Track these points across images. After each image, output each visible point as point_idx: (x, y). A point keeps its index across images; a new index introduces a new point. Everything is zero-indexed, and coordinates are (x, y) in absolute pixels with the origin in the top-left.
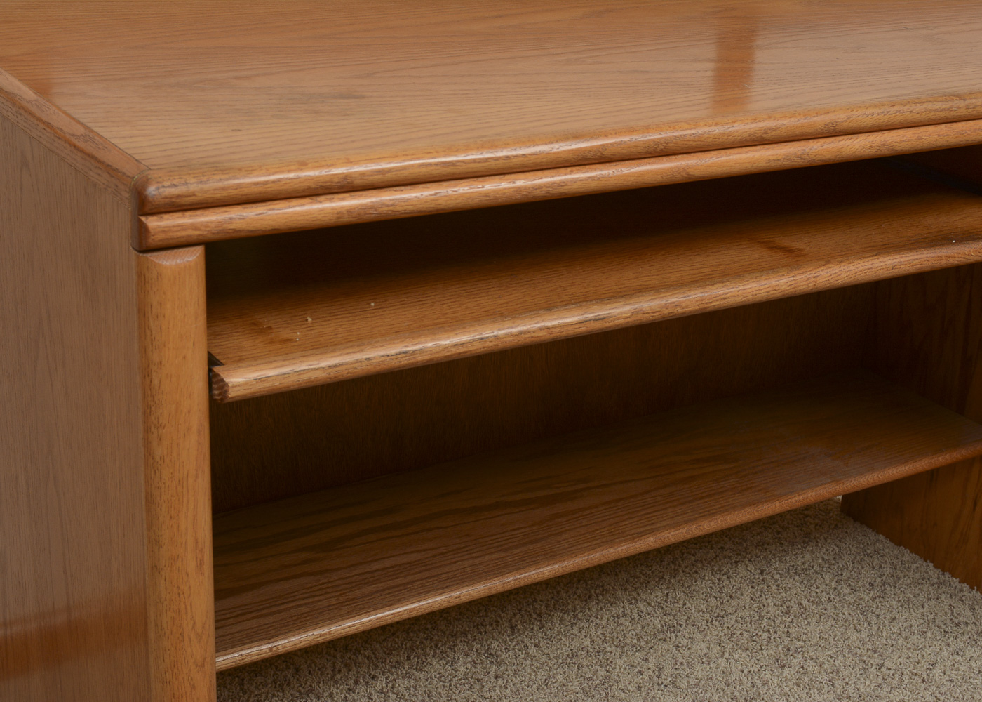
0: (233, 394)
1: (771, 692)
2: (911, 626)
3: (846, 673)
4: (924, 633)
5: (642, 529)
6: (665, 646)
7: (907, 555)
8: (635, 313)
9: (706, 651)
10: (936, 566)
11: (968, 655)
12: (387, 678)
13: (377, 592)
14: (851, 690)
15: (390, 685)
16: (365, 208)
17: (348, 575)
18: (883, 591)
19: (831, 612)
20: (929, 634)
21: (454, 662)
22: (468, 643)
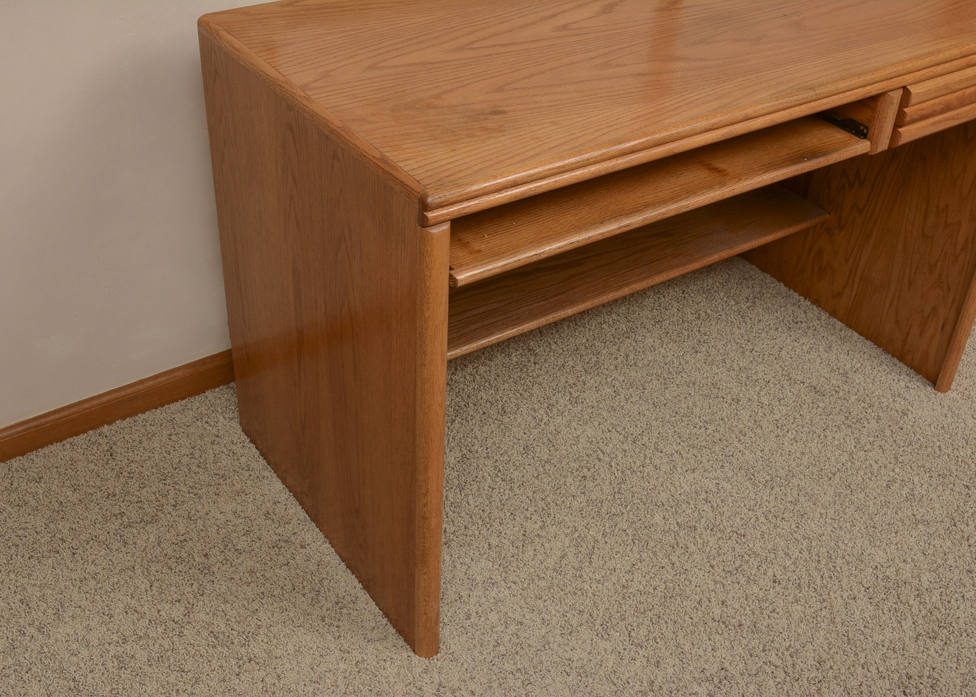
0: (460, 284)
1: (690, 368)
2: (770, 325)
3: (733, 355)
4: (777, 329)
5: (621, 284)
6: (629, 341)
7: (769, 279)
8: (644, 220)
9: (652, 343)
10: (785, 285)
11: (801, 342)
12: (473, 366)
13: (478, 329)
14: (735, 366)
15: (475, 370)
16: (522, 193)
17: (460, 318)
18: (754, 302)
19: (724, 317)
20: (780, 330)
21: (509, 355)
22: (516, 342)
